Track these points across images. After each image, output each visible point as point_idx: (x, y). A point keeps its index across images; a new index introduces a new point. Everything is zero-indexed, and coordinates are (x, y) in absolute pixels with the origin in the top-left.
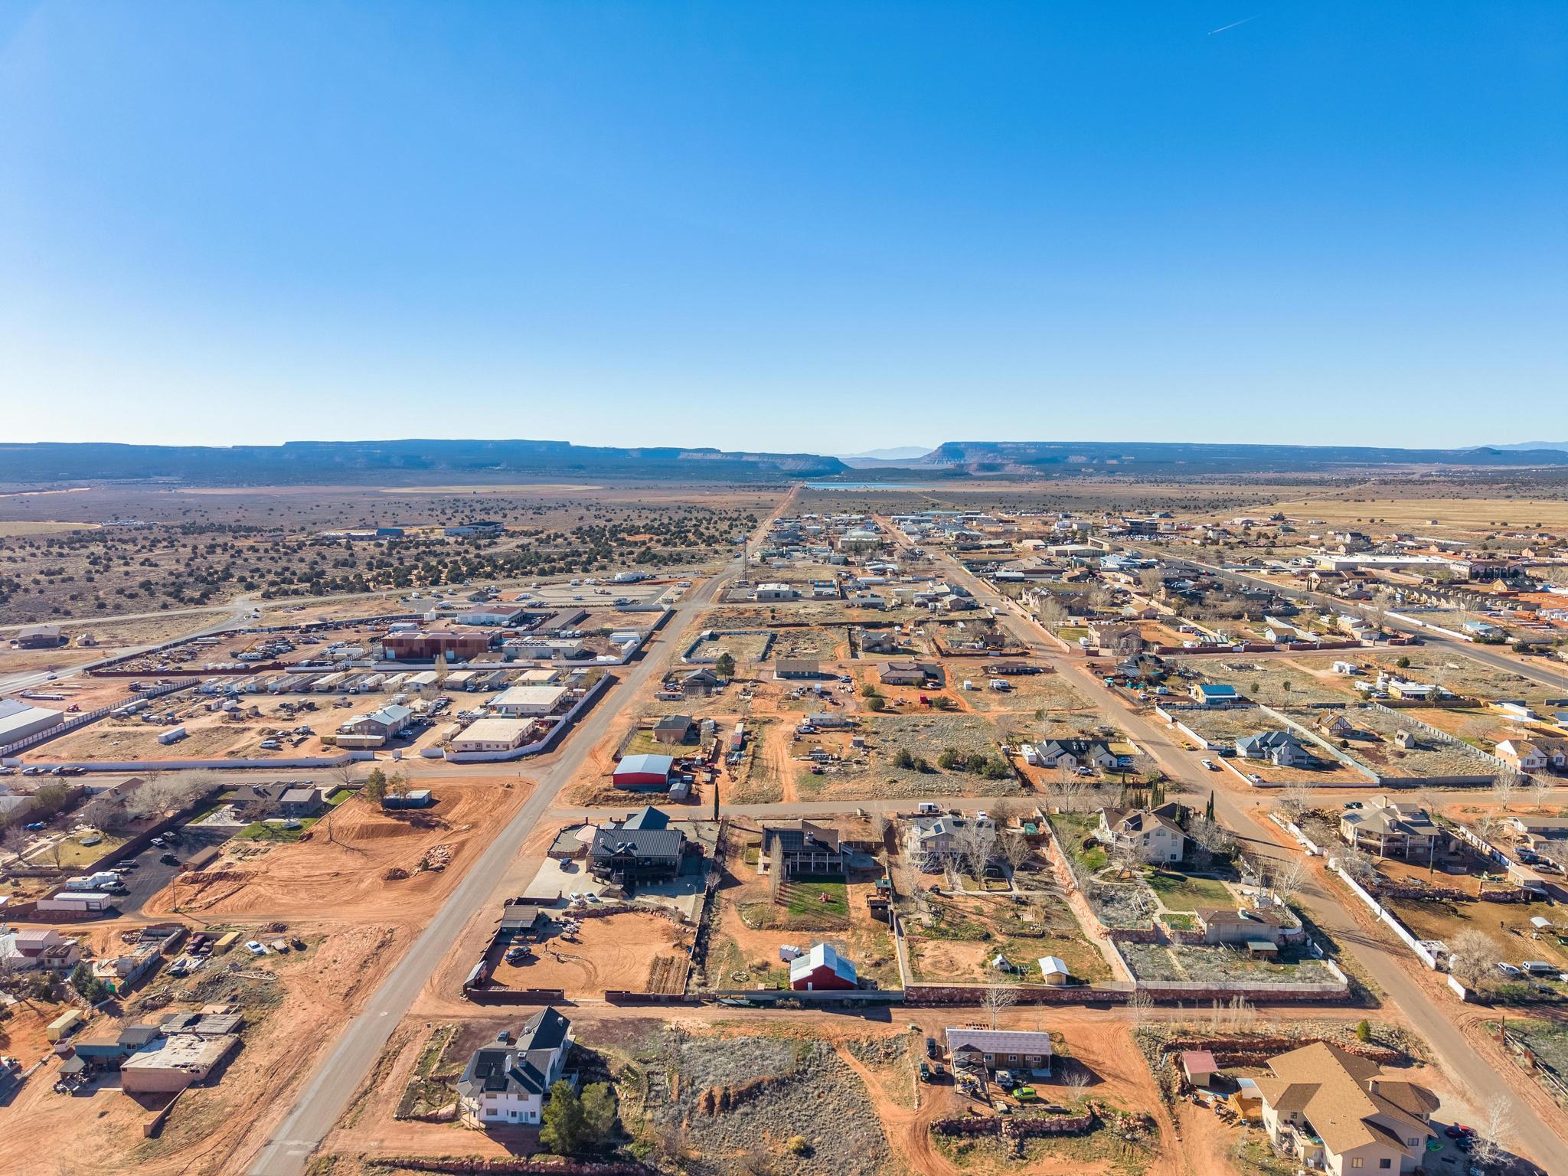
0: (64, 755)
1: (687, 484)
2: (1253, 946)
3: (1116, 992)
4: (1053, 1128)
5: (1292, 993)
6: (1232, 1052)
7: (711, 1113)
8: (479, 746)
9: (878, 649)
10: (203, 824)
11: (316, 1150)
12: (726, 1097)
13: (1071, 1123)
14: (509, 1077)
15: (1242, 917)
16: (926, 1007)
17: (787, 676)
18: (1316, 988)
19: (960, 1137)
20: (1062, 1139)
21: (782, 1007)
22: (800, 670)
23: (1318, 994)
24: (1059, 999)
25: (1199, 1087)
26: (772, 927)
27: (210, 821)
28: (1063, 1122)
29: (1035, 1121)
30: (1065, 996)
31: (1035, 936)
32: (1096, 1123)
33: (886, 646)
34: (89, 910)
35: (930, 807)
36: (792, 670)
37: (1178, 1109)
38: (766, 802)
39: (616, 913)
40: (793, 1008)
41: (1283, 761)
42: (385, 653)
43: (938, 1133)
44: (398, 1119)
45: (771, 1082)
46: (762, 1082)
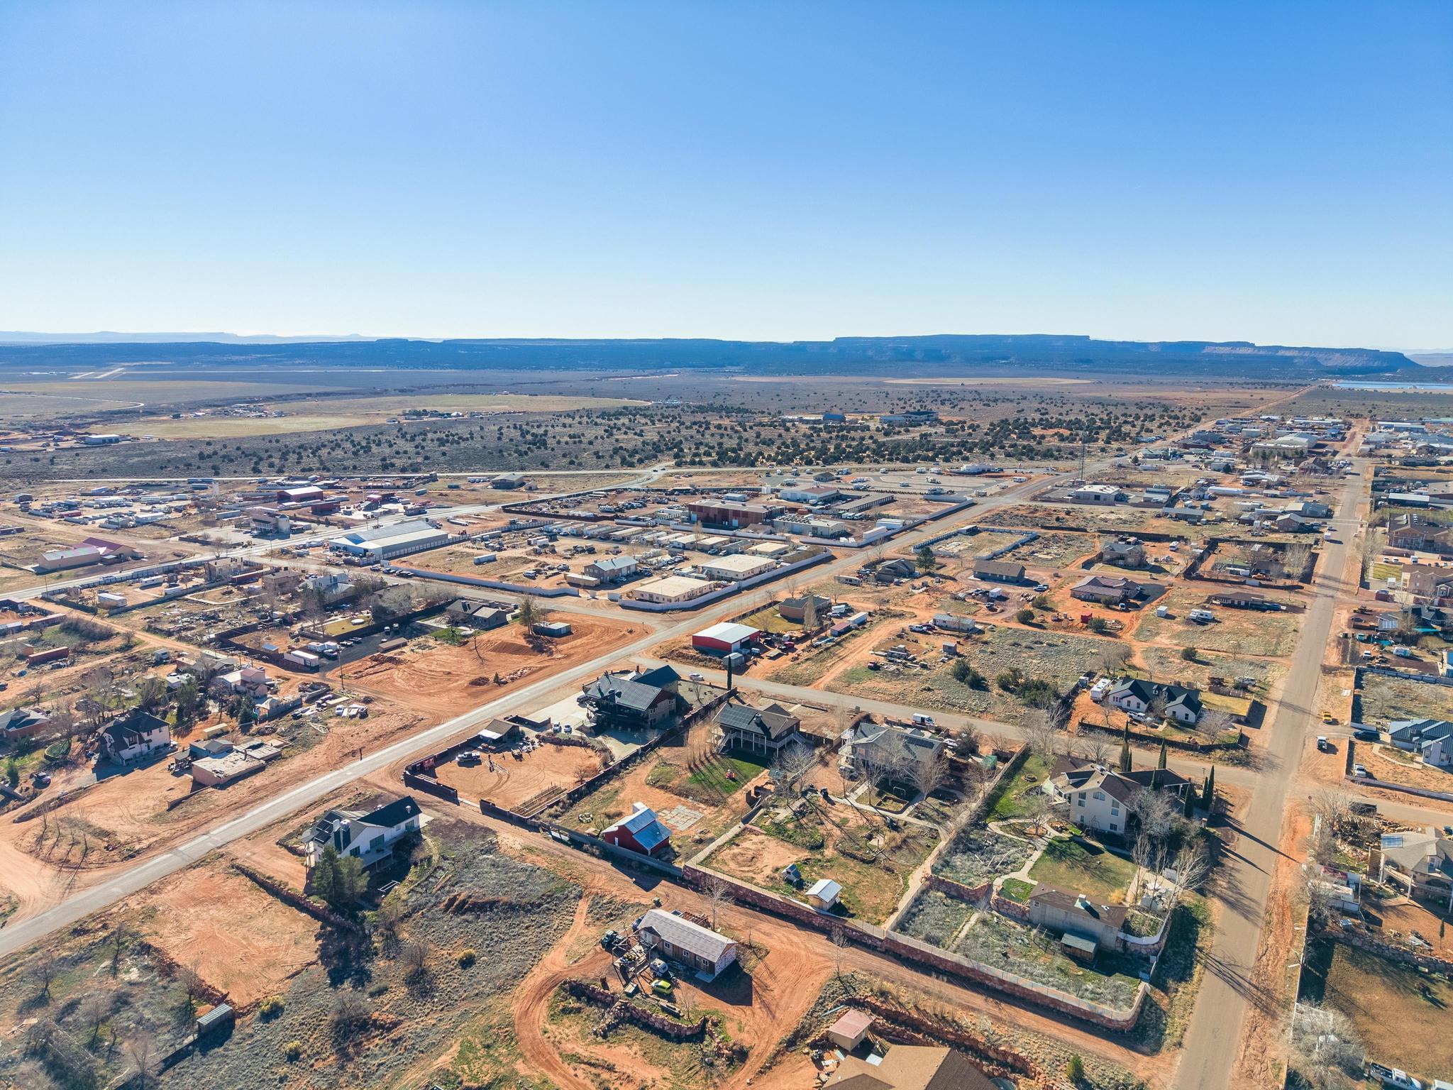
0: (415, 563)
1: (1135, 378)
2: (1068, 939)
3: (866, 934)
4: (657, 1025)
5: (1053, 1000)
6: (913, 1031)
7: (445, 911)
8: (651, 598)
9: (1121, 562)
10: (426, 623)
11: (219, 848)
12: (464, 902)
13: (673, 1026)
14: (332, 835)
15: (1078, 905)
16: (693, 889)
17: (983, 577)
18: (1085, 1005)
19: (579, 999)
20: (654, 1037)
21: (586, 851)
22: (998, 573)
23: (1085, 1012)
24: (811, 922)
25: (840, 1048)
26: (662, 787)
27: (430, 622)
28: (666, 1023)
29: (644, 1011)
30: (817, 922)
31: (864, 861)
32: (698, 1035)
33: (1130, 560)
34: (305, 665)
35: (923, 719)
36: (990, 571)
37: (791, 1058)
38: (794, 684)
39: (574, 745)
40: (593, 855)
41: (1432, 761)
42: (690, 516)
43: (564, 990)
44: (277, 844)
45: (505, 904)
46: (499, 901)
